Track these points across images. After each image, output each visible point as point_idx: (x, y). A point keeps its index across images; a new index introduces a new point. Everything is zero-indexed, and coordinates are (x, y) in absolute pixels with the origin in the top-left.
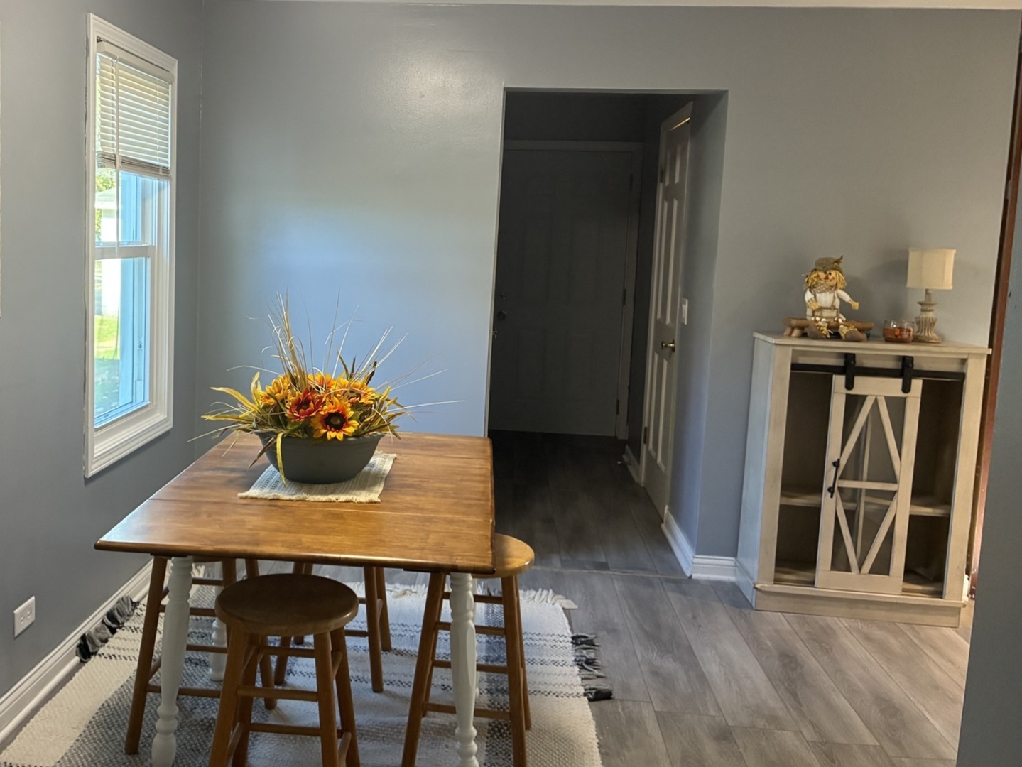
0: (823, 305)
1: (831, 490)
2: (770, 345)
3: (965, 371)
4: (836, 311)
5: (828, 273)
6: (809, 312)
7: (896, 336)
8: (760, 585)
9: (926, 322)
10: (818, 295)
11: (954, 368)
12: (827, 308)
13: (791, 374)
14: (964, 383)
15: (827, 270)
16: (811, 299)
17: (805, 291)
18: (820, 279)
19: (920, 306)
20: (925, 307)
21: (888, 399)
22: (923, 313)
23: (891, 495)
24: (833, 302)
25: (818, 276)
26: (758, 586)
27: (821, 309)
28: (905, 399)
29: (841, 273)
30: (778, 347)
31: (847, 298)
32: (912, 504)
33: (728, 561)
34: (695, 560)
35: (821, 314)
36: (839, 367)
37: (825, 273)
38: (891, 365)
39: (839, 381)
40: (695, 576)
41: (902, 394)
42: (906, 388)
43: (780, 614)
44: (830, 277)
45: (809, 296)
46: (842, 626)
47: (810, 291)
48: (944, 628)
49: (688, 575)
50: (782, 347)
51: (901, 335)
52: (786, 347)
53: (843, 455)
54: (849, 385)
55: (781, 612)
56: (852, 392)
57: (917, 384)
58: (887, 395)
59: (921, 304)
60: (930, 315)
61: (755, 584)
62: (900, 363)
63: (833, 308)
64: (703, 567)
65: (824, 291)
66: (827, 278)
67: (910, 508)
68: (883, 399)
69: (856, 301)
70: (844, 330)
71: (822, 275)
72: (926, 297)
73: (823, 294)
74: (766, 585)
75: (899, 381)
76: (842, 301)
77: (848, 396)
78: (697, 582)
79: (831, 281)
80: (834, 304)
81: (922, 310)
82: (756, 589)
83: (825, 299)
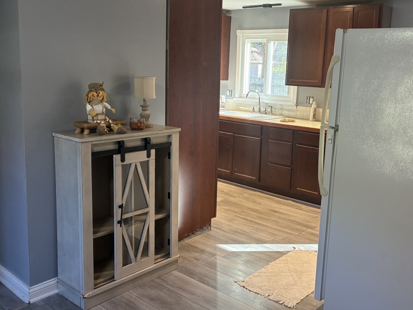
0: (98, 112)
1: (120, 222)
2: (75, 143)
3: (171, 141)
4: (104, 115)
5: (98, 92)
6: (90, 117)
7: (139, 127)
8: (87, 294)
9: (146, 116)
10: (94, 106)
11: (165, 140)
12: (100, 114)
13: (92, 158)
14: (171, 147)
15: (98, 91)
16: (91, 109)
17: (86, 104)
18: (94, 97)
19: (141, 108)
20: (144, 108)
21: (141, 163)
22: (144, 111)
23: (146, 214)
24: (103, 110)
25: (93, 95)
26: (86, 296)
27: (97, 115)
28: (148, 161)
29: (104, 91)
30: (83, 144)
31: (109, 107)
32: (155, 214)
33: (52, 282)
34: (31, 291)
35: (98, 118)
36: (116, 149)
37: (97, 93)
38: (139, 143)
39: (117, 158)
40: (32, 301)
41: (147, 159)
42: (149, 156)
43: (99, 305)
44: (100, 95)
45: (89, 107)
46: (134, 297)
47: (89, 104)
48: (173, 272)
49: (28, 302)
50: (85, 143)
51: (141, 126)
52: (88, 143)
53: (123, 200)
54: (123, 160)
55: (99, 304)
56: (124, 163)
57: (153, 152)
58: (140, 161)
59: (142, 107)
60: (147, 112)
61: (83, 296)
62: (144, 142)
63: (102, 113)
64: (36, 293)
65: (97, 104)
66: (98, 96)
67: (155, 216)
68: (139, 163)
69: (113, 108)
70: (115, 128)
71: (95, 94)
72: (144, 103)
73: (97, 105)
74: (91, 293)
75: (145, 152)
76: (106, 108)
77: (122, 165)
78: (35, 305)
79: (100, 97)
80: (103, 111)
81: (143, 110)
82: (85, 298)
83: (99, 108)
